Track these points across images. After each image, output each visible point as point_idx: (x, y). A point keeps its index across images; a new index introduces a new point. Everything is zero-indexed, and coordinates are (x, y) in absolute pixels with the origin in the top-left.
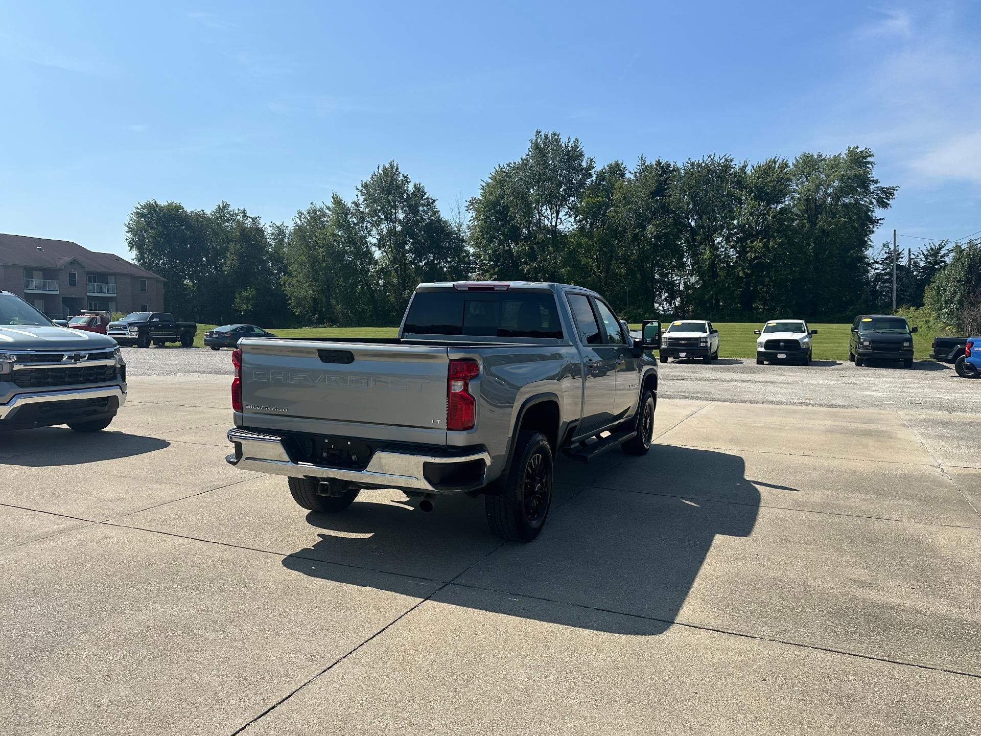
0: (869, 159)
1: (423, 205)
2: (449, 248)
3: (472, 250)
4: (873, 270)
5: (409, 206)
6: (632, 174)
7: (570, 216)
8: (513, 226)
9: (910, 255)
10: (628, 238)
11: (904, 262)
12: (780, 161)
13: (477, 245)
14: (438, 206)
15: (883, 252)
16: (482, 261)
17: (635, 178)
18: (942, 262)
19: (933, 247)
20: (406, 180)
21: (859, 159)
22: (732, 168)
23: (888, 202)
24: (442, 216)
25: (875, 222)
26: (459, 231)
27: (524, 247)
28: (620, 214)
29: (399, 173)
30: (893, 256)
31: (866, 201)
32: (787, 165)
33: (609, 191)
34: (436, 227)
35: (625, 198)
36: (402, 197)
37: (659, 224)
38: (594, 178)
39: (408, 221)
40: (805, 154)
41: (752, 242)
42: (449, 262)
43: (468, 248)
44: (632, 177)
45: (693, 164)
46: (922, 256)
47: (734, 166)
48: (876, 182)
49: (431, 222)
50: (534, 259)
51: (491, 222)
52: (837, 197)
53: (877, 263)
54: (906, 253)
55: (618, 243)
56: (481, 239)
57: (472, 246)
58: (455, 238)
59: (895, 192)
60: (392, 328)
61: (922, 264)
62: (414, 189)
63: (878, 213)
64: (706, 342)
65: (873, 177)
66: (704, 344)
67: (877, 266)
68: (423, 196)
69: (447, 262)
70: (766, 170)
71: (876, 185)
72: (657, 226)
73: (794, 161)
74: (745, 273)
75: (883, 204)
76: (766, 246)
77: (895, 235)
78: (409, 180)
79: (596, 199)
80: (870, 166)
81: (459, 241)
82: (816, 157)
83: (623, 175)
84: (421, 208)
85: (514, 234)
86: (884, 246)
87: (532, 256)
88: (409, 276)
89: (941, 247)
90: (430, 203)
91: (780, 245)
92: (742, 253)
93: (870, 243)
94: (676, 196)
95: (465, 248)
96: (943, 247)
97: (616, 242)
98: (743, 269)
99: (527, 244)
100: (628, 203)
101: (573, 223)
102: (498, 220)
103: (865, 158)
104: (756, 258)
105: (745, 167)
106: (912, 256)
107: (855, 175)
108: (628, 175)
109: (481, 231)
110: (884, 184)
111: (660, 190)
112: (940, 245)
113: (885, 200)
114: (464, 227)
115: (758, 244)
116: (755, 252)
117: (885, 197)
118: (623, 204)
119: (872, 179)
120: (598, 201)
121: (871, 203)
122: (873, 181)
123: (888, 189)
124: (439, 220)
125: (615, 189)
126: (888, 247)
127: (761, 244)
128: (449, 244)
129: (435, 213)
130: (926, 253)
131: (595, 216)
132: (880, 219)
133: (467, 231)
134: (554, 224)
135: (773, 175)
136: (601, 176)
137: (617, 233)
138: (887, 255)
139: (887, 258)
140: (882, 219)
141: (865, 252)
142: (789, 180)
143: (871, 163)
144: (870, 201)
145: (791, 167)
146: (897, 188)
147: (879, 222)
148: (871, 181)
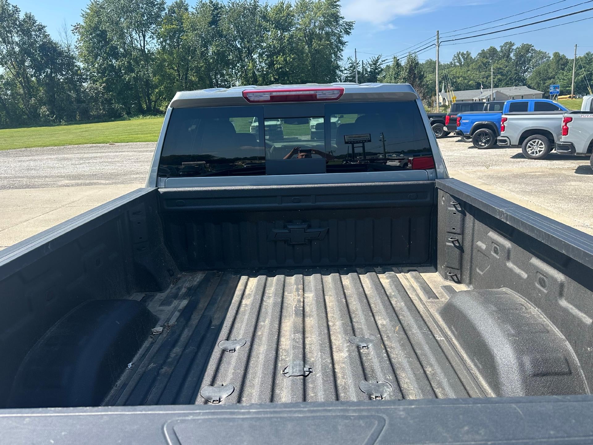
0: (338, 3)
1: (35, 31)
2: (62, 64)
3: (82, 65)
4: (343, 74)
5: (23, 31)
6: (194, 9)
7: (153, 39)
8: (112, 46)
9: (363, 64)
10: (198, 55)
11: (360, 69)
12: (286, 3)
13: (86, 61)
14: (48, 31)
15: (348, 63)
16: (91, 73)
17: (196, 12)
18: (379, 68)
19: (374, 59)
20: (16, 10)
22: (259, 7)
23: (350, 31)
24: (52, 39)
25: (343, 43)
26: (69, 50)
27: (123, 62)
28: (190, 38)
29: (9, 4)
30: (353, 67)
31: (338, 31)
32: (291, 7)
33: (180, 20)
34: (49, 47)
35: (192, 26)
36: (15, 24)
37: (218, 44)
38: (167, 11)
39: (24, 43)
41: (277, 58)
42: (65, 75)
43: (78, 64)
44: (194, 11)
45: (233, 4)
46: (368, 65)
47: (260, 6)
48: (343, 18)
49: (44, 44)
50: (132, 71)
51: (94, 43)
52: (322, 28)
53: (346, 69)
54: (361, 63)
55: (192, 59)
56: (88, 57)
57: (82, 62)
58: (66, 56)
59: (353, 25)
60: (26, 129)
61: (369, 70)
62: (25, 17)
63: (345, 38)
64: (281, 128)
66: (280, 129)
67: (345, 72)
68: (34, 23)
69: (62, 75)
70: (280, 9)
71: (343, 20)
72: (217, 46)
73: (295, 4)
74: (274, 78)
75: (348, 33)
76: (285, 60)
77: (355, 52)
78: (18, 10)
79: (172, 27)
80: (338, 7)
81: (70, 58)
83: (187, 9)
84: (33, 33)
85: (114, 53)
86: (348, 59)
87: (130, 69)
88: (32, 87)
90: (41, 28)
91: (294, 59)
92: (271, 65)
93: (342, 57)
94: (225, 25)
95: (76, 64)
97: (190, 58)
98: (273, 76)
99: (125, 59)
100: (195, 30)
101: (155, 44)
102: (99, 42)
104: (280, 68)
105: (267, 6)
106: (364, 65)
107: (331, 14)
108: (190, 10)
109: (87, 50)
110: (347, 20)
111: (214, 22)
112: (378, 58)
113: (349, 30)
114: (73, 47)
115: (280, 58)
116: (279, 64)
117: (348, 28)
118: (191, 31)
119: (340, 16)
120: (173, 28)
121: (341, 32)
122: (341, 17)
123: (349, 23)
124: (51, 42)
125: (184, 19)
126: (351, 60)
127: (282, 59)
128: (62, 61)
129: (46, 36)
130: (370, 63)
131: (171, 38)
132: (346, 42)
133: (75, 50)
134: (142, 45)
135: (283, 13)
136: (172, 11)
137: (189, 50)
138: (351, 65)
139: (351, 67)
140: (347, 42)
141: (340, 63)
142: (293, 16)
143: (339, 6)
144: (340, 30)
145: (294, 7)
146: (354, 22)
147: (346, 44)
148: (340, 17)
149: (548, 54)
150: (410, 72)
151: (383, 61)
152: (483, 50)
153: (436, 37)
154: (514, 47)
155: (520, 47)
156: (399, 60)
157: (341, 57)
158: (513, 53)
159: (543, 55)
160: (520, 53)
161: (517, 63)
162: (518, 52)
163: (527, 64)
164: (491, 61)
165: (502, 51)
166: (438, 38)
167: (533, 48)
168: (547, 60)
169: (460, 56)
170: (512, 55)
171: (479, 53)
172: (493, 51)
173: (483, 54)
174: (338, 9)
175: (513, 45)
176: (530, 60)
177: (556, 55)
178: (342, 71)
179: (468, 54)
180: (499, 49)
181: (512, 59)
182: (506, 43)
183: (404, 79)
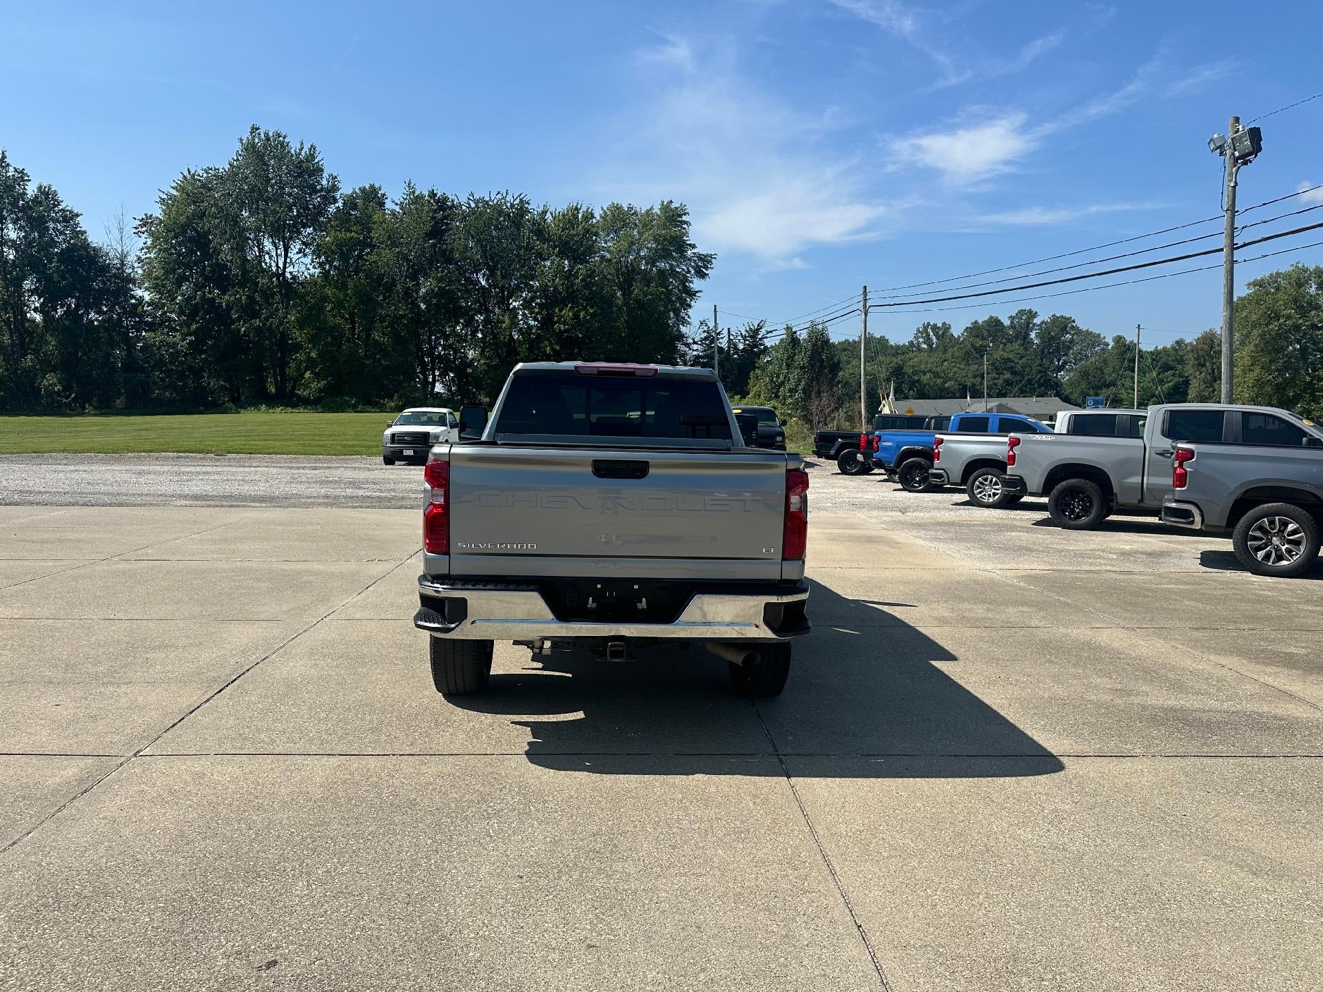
0: (684, 218)
1: (56, 221)
2: (101, 292)
3: (147, 297)
4: (690, 352)
5: (30, 219)
6: (397, 204)
7: (305, 255)
8: (218, 264)
9: (729, 336)
10: (398, 293)
11: (724, 343)
12: (584, 209)
13: (156, 288)
14: (83, 223)
15: (701, 330)
16: (164, 313)
17: (401, 211)
18: (761, 345)
19: (752, 327)
20: (22, 177)
21: (674, 216)
22: (530, 212)
23: (707, 272)
24: (90, 240)
25: (692, 294)
26: (123, 264)
27: (238, 296)
28: (383, 258)
29: (8, 165)
30: (711, 338)
31: (683, 269)
32: (593, 217)
33: (366, 224)
34: (81, 257)
35: (389, 238)
36: (14, 204)
37: (441, 277)
38: (340, 204)
39: (30, 245)
40: (613, 204)
41: (561, 310)
42: (105, 313)
43: (139, 293)
44: (397, 208)
45: (477, 202)
46: (739, 338)
47: (532, 211)
48: (693, 246)
49: (71, 249)
50: (255, 315)
51: (179, 254)
52: (652, 261)
53: (695, 343)
54: (725, 332)
55: (384, 300)
56: (163, 280)
57: (147, 289)
58: (115, 276)
59: (713, 260)
60: (6, 418)
61: (741, 346)
62: (36, 191)
63: (696, 284)
65: (690, 240)
67: (695, 347)
68: (55, 206)
69: (99, 312)
70: (571, 218)
71: (693, 251)
72: (440, 280)
73: (601, 212)
74: (553, 349)
75: (703, 276)
76: (576, 316)
77: (715, 311)
78: (26, 178)
79: (348, 235)
80: (685, 226)
81: (122, 280)
82: (626, 209)
83: (382, 204)
84: (51, 225)
85: (219, 277)
86: (701, 323)
87: (250, 311)
88: (31, 334)
89: (760, 327)
90: (69, 218)
91: (593, 315)
92: (547, 323)
93: (688, 320)
94: (460, 240)
95: (132, 293)
96: (761, 328)
97: (381, 298)
98: (551, 344)
99: (244, 291)
100: (394, 245)
101: (308, 266)
102: (191, 252)
103: (680, 216)
104: (566, 331)
105: (545, 212)
106: (732, 337)
107: (671, 236)
108: (389, 205)
109: (163, 268)
110: (701, 250)
111: (437, 231)
112: (758, 325)
113: (704, 270)
114: (131, 258)
115: (567, 313)
116: (565, 323)
117: (703, 265)
118: (386, 246)
119: (688, 242)
120: (351, 238)
121: (689, 272)
122: (690, 245)
123: (705, 256)
124: (86, 246)
125: (374, 223)
126: (706, 325)
127: (571, 314)
128: (104, 283)
129: (78, 234)
130: (744, 333)
131: (344, 257)
132: (697, 292)
133: (136, 265)
134: (281, 265)
135: (577, 227)
136: (350, 202)
137: (380, 283)
138: (706, 334)
139: (706, 339)
140: (700, 292)
141: (684, 330)
142: (596, 234)
143: (686, 223)
144: (688, 269)
145: (598, 218)
146: (714, 256)
147: (697, 295)
148: (688, 245)
149: (1104, 338)
150: (812, 358)
151: (768, 333)
152: (976, 322)
153: (861, 298)
154: (1037, 321)
155: (1049, 321)
156: (795, 332)
157: (686, 318)
158: (1034, 332)
159: (1094, 339)
160: (1049, 333)
161: (1043, 351)
162: (1045, 329)
163: (1064, 355)
164: (991, 345)
165: (1012, 326)
166: (865, 300)
167: (1074, 325)
168: (1103, 349)
169: (929, 330)
170: (1033, 335)
171: (967, 328)
172: (995, 323)
173: (975, 330)
175: (1035, 315)
176: (1069, 348)
177: (1119, 339)
178: (687, 345)
179: (947, 328)
180: (1007, 323)
181: (1033, 343)
182: (1021, 312)
183: (801, 368)
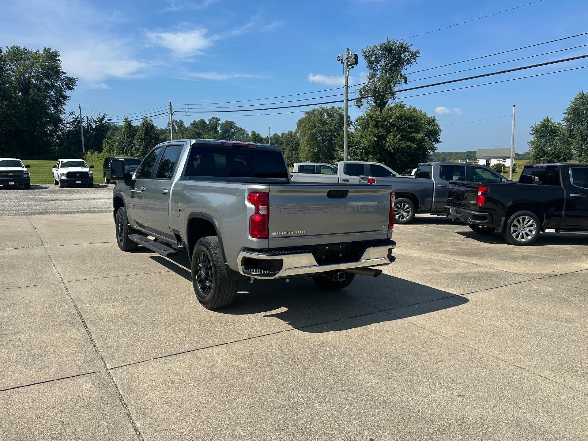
0: (58, 58)
4: (66, 128)
9: (87, 121)
11: (85, 125)
15: (71, 117)
18: (105, 126)
19: (100, 117)
21: (52, 57)
23: (73, 87)
25: (65, 98)
30: (77, 121)
31: (59, 85)
40: (14, 46)
46: (93, 122)
48: (65, 73)
52: (40, 79)
53: (68, 123)
54: (85, 119)
59: (76, 81)
61: (94, 126)
63: (67, 93)
65: (62, 70)
66: (27, 176)
67: (68, 125)
71: (64, 75)
73: (7, 50)
75: (71, 89)
77: (80, 107)
80: (58, 62)
82: (22, 49)
86: (71, 113)
89: (104, 117)
93: (64, 111)
103: (56, 56)
106: (89, 122)
107: (51, 67)
112: (103, 116)
113: (71, 86)
117: (71, 84)
121: (63, 86)
122: (63, 72)
123: (72, 79)
126: (74, 114)
130: (95, 120)
132: (68, 97)
138: (74, 119)
139: (74, 121)
140: (70, 97)
141: (61, 116)
142: (4, 61)
143: (59, 60)
144: (62, 84)
145: (5, 52)
146: (77, 79)
147: (68, 98)
148: (61, 72)
149: (247, 131)
151: (109, 120)
152: (195, 121)
153: (169, 107)
154: (220, 122)
155: (225, 123)
156: (130, 121)
157: (62, 110)
159: (243, 132)
160: (225, 128)
161: (223, 135)
162: (224, 126)
163: (232, 138)
164: (202, 132)
165: (210, 124)
166: (171, 108)
167: (235, 125)
168: (246, 136)
169: (174, 123)
170: (219, 129)
171: (191, 123)
172: (203, 122)
173: (194, 124)
174: (58, 63)
175: (219, 120)
176: (234, 135)
177: (253, 133)
178: (64, 124)
179: (182, 123)
180: (208, 122)
181: (219, 132)
182: (214, 118)
